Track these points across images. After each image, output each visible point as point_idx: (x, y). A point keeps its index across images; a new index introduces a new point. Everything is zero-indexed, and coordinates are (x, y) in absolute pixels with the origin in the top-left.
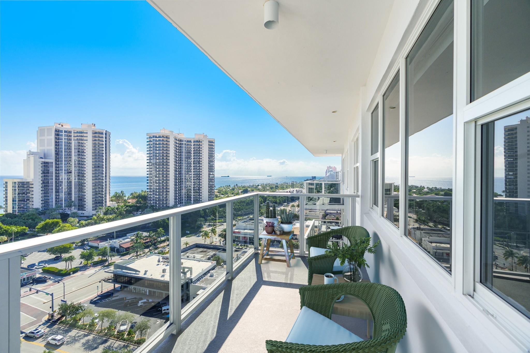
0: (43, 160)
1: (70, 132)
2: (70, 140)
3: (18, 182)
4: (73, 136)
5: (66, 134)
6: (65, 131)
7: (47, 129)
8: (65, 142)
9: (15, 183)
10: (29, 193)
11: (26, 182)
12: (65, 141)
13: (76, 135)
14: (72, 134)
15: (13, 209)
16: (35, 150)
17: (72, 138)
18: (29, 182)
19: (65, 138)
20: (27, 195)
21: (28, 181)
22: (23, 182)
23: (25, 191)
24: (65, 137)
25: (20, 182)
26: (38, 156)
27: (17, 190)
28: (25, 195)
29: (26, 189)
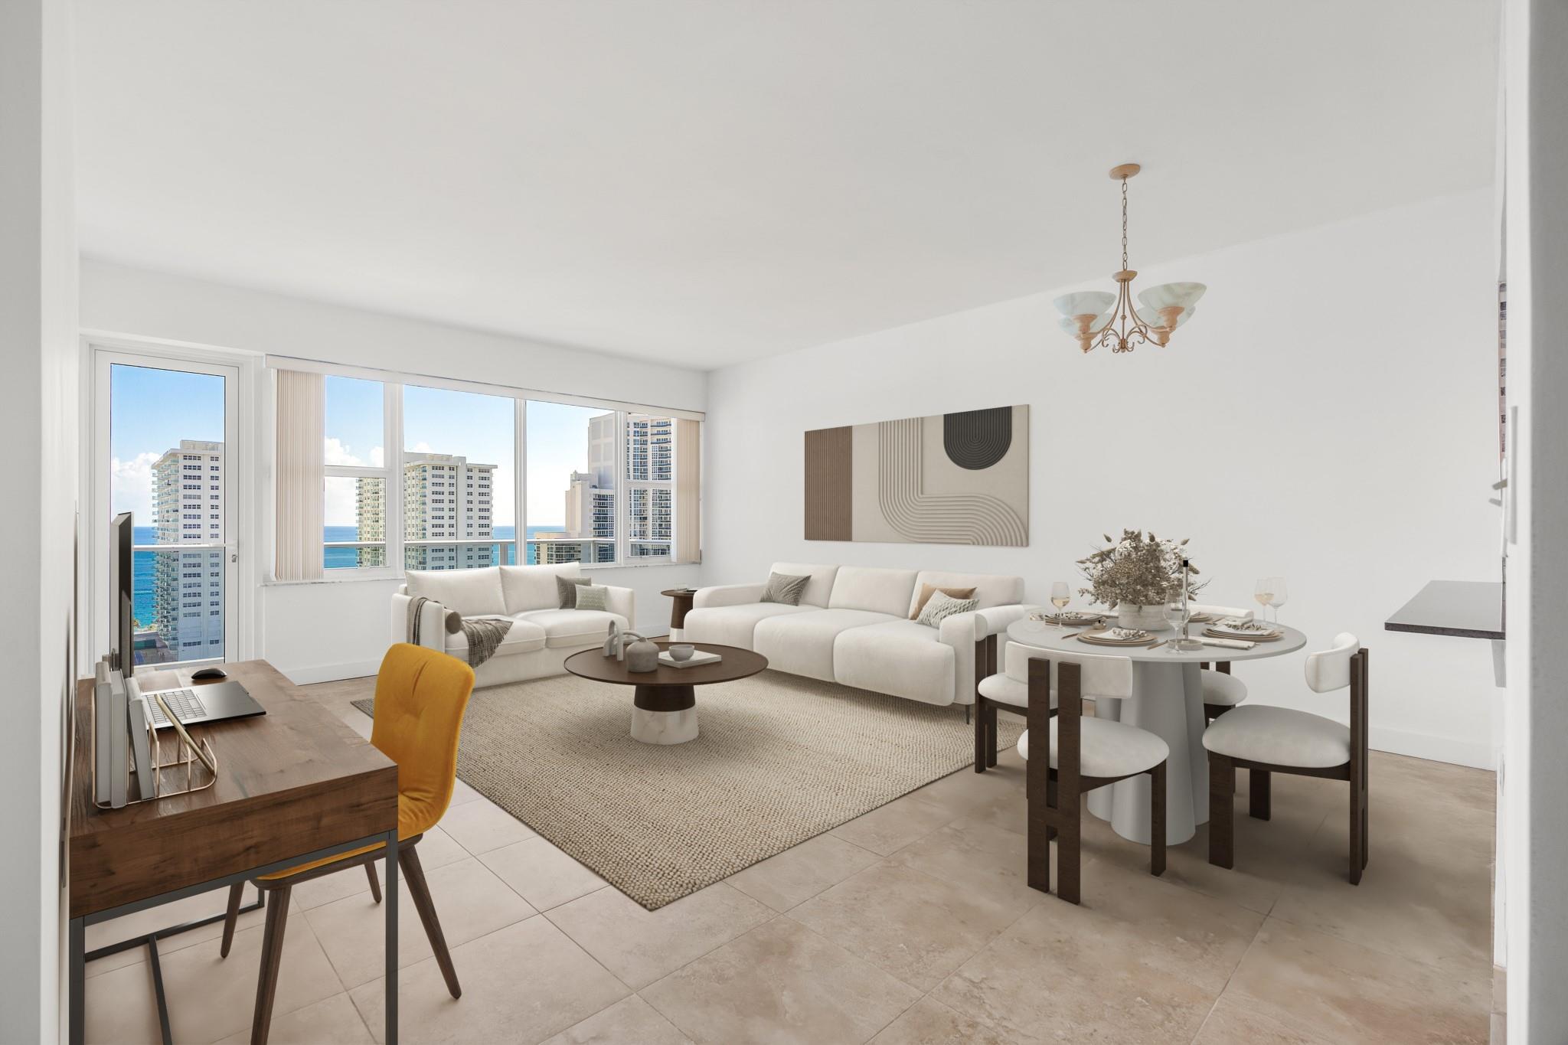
0: (597, 491)
1: (645, 426)
2: (645, 443)
3: (557, 542)
4: (649, 434)
5: (638, 429)
6: (635, 424)
7: (605, 421)
8: (635, 448)
9: (552, 543)
12: (636, 446)
13: (655, 430)
14: (649, 430)
16: (584, 470)
17: (649, 438)
19: (635, 440)
24: (635, 438)
26: (588, 483)
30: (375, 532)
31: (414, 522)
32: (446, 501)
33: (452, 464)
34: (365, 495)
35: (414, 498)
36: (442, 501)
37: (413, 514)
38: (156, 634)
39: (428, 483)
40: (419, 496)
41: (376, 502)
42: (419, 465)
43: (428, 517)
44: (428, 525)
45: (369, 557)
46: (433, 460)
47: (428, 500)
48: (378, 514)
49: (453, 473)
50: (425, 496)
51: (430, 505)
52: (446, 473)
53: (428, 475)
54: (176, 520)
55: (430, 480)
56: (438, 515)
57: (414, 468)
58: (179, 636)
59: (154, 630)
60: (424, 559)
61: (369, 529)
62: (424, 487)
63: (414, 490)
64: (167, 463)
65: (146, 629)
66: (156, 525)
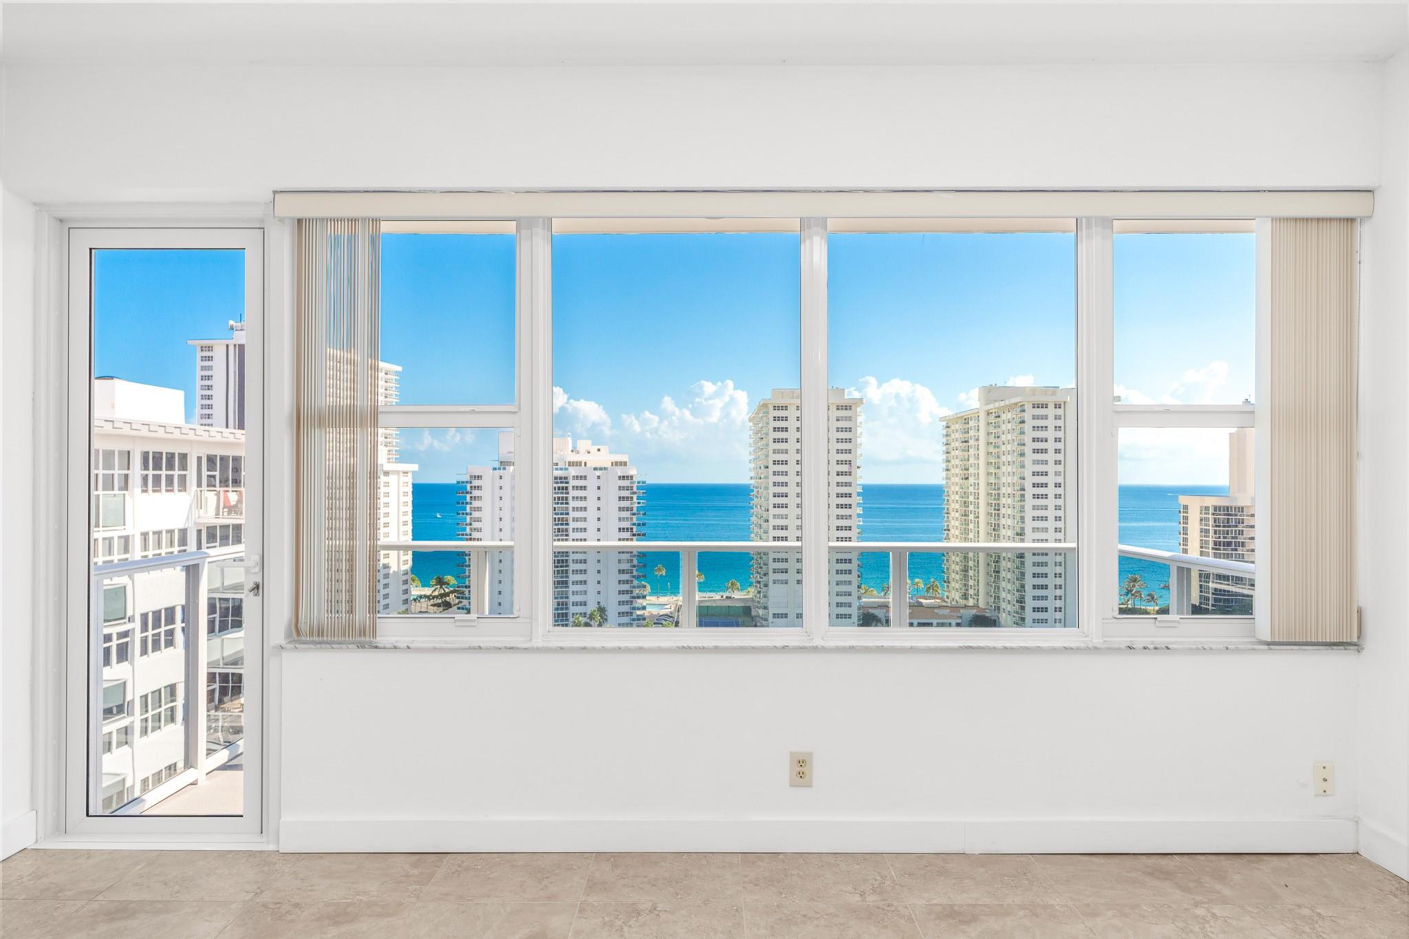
3: (1215, 508)
9: (1207, 508)
10: (1243, 544)
11: (1235, 508)
15: (1201, 592)
18: (1243, 508)
20: (1236, 550)
21: (1240, 504)
22: (1228, 508)
23: (1232, 538)
25: (1220, 507)
27: (1211, 533)
28: (1232, 550)
29: (1235, 531)
30: (965, 493)
31: (1009, 480)
32: (1051, 451)
33: (1059, 398)
34: (953, 445)
35: (1009, 447)
36: (1045, 451)
37: (1009, 469)
38: (752, 600)
39: (1027, 427)
40: (1016, 444)
41: (966, 454)
42: (1016, 404)
43: (1028, 473)
44: (1028, 485)
45: (957, 524)
46: (1034, 395)
47: (1028, 450)
48: (967, 470)
49: (1060, 412)
50: (1024, 445)
51: (1030, 457)
52: (1051, 411)
53: (1027, 416)
54: (766, 477)
55: (1030, 423)
56: (1040, 470)
57: (1010, 408)
58: (770, 605)
59: (750, 596)
60: (1023, 529)
61: (957, 488)
62: (1022, 433)
63: (1009, 437)
64: (761, 415)
65: (745, 593)
66: (752, 482)
